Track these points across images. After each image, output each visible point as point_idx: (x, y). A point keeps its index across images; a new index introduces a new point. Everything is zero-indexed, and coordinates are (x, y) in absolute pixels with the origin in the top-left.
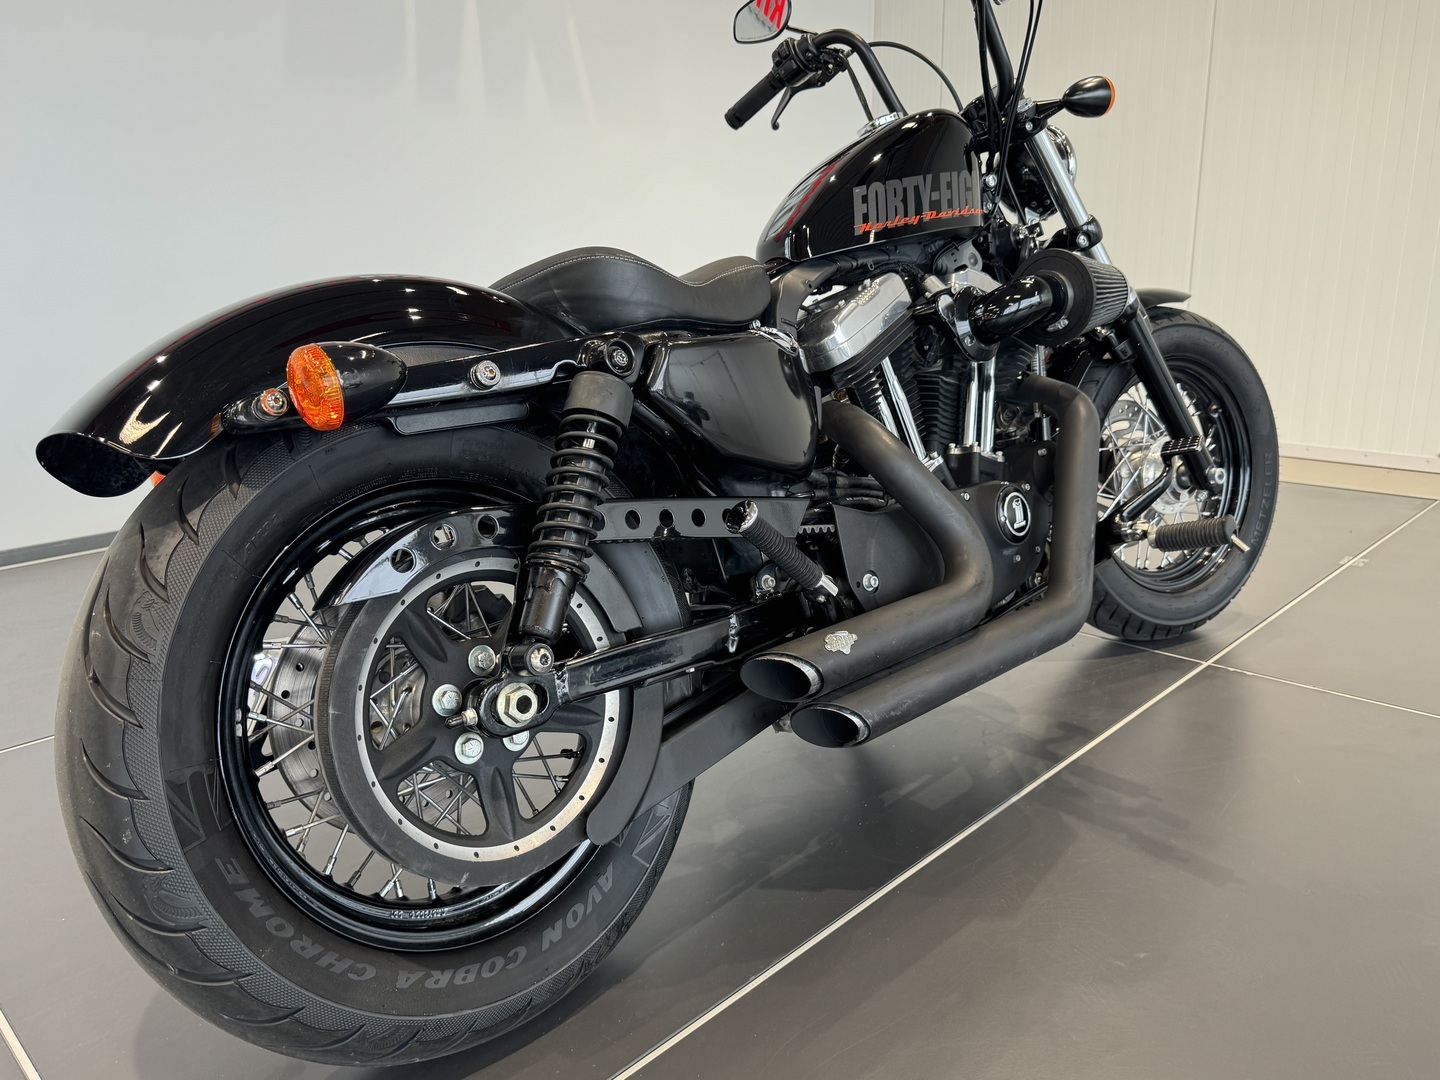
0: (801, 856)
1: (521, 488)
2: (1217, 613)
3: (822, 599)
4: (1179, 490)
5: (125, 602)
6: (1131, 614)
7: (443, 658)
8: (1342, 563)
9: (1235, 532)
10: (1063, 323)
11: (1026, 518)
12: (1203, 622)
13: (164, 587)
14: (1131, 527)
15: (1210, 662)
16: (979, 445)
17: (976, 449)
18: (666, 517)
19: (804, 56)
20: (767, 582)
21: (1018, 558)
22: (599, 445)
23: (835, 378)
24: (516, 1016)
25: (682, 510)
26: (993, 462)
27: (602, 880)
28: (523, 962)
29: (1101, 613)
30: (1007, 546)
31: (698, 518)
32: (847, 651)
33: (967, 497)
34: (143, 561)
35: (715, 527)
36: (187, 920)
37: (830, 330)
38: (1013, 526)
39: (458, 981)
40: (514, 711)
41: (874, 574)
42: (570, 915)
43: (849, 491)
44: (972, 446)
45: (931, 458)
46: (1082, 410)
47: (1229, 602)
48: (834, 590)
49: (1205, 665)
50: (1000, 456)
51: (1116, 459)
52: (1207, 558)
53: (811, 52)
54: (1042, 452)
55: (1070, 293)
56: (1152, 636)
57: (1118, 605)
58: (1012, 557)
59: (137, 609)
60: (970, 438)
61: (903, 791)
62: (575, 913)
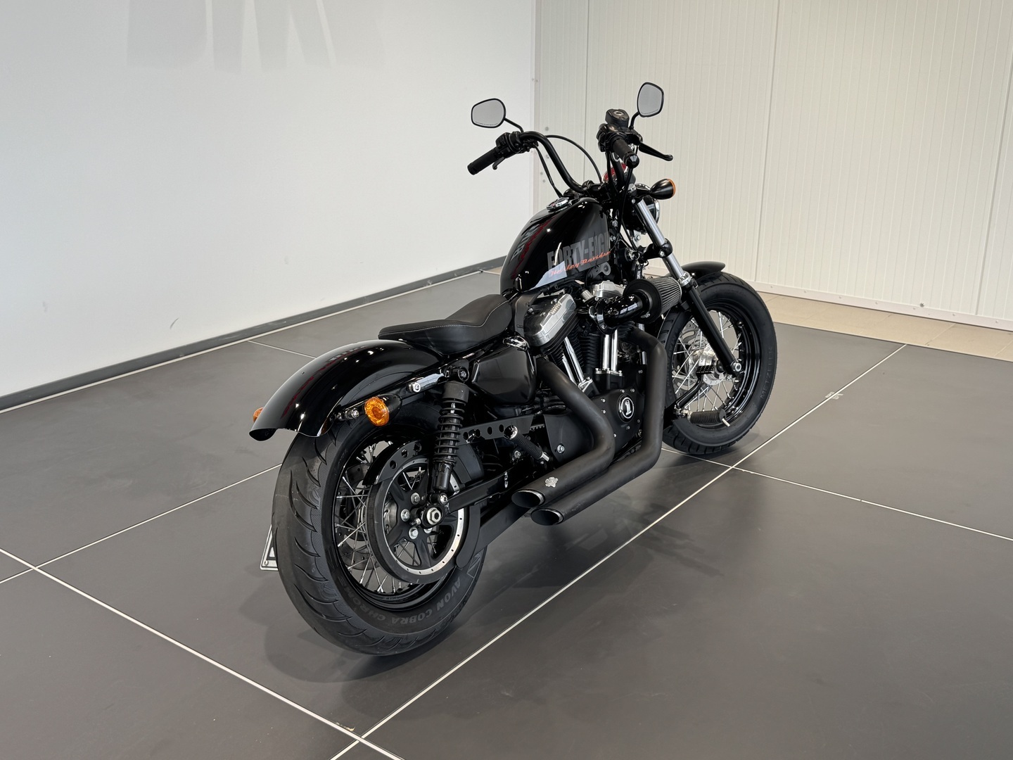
0: (530, 574)
1: (419, 424)
2: (741, 437)
3: (542, 463)
4: (718, 373)
5: (305, 488)
6: (692, 442)
7: (402, 499)
8: (827, 397)
9: (724, 417)
10: (648, 315)
11: (631, 409)
12: (734, 442)
13: (318, 482)
14: (681, 411)
15: (733, 467)
16: (610, 370)
17: (609, 372)
18: (478, 432)
19: (514, 144)
20: (517, 454)
21: (629, 428)
22: (456, 412)
23: (542, 350)
24: (430, 636)
25: (483, 428)
26: (617, 376)
27: (456, 584)
28: (432, 615)
29: (676, 442)
30: (623, 424)
31: (490, 431)
32: (554, 486)
33: (604, 401)
34: (308, 471)
35: (497, 434)
36: (333, 598)
37: (540, 328)
38: (625, 414)
39: (411, 622)
40: (433, 519)
41: (562, 445)
42: (446, 598)
43: (549, 404)
44: (606, 370)
45: (587, 380)
46: (659, 350)
47: (748, 431)
48: (547, 458)
49: (731, 468)
50: (620, 374)
51: (686, 356)
52: (734, 410)
53: (517, 143)
54: (640, 372)
55: (650, 300)
56: (705, 452)
57: (685, 438)
58: (625, 428)
59: (310, 490)
60: (605, 366)
61: (575, 542)
62: (447, 597)
